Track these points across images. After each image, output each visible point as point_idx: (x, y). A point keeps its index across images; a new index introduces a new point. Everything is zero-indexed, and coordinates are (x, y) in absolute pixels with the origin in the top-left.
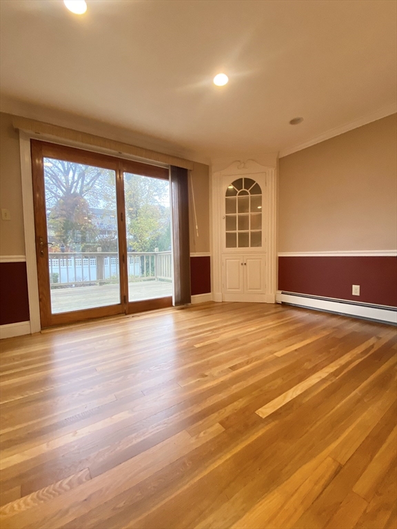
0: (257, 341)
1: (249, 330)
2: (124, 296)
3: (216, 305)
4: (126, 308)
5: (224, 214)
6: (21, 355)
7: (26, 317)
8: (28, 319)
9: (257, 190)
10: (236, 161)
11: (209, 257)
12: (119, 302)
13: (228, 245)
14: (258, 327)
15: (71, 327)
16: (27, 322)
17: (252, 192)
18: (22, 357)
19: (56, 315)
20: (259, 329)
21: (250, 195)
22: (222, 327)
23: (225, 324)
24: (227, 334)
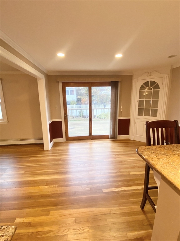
0: (129, 165)
1: (131, 159)
2: (91, 133)
3: (130, 141)
4: (91, 137)
5: (138, 99)
6: (58, 149)
7: (62, 137)
8: (63, 138)
9: (157, 87)
10: (146, 72)
11: (129, 119)
12: (89, 135)
13: (139, 115)
14: (137, 158)
15: (74, 141)
16: (62, 139)
17: (154, 88)
18: (59, 150)
19: (70, 137)
20: (136, 159)
21: (153, 90)
22: (121, 154)
23: (124, 153)
24: (120, 158)
